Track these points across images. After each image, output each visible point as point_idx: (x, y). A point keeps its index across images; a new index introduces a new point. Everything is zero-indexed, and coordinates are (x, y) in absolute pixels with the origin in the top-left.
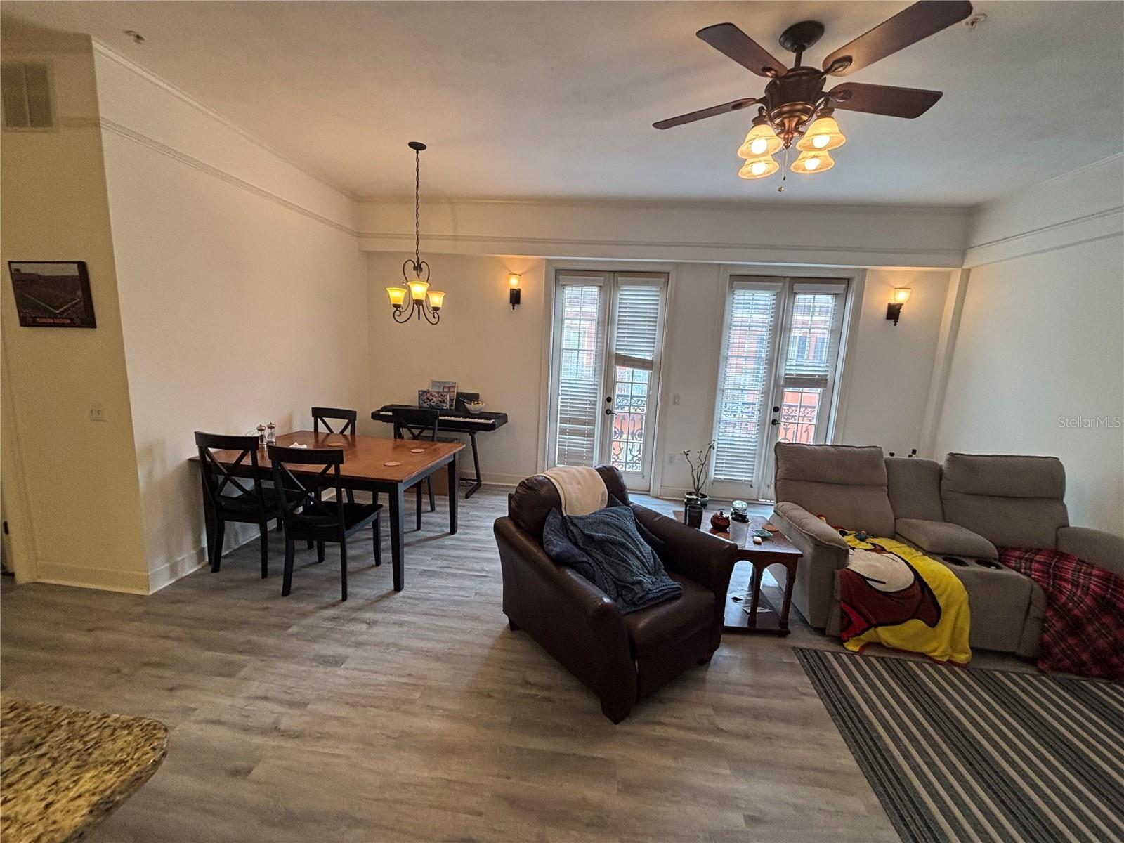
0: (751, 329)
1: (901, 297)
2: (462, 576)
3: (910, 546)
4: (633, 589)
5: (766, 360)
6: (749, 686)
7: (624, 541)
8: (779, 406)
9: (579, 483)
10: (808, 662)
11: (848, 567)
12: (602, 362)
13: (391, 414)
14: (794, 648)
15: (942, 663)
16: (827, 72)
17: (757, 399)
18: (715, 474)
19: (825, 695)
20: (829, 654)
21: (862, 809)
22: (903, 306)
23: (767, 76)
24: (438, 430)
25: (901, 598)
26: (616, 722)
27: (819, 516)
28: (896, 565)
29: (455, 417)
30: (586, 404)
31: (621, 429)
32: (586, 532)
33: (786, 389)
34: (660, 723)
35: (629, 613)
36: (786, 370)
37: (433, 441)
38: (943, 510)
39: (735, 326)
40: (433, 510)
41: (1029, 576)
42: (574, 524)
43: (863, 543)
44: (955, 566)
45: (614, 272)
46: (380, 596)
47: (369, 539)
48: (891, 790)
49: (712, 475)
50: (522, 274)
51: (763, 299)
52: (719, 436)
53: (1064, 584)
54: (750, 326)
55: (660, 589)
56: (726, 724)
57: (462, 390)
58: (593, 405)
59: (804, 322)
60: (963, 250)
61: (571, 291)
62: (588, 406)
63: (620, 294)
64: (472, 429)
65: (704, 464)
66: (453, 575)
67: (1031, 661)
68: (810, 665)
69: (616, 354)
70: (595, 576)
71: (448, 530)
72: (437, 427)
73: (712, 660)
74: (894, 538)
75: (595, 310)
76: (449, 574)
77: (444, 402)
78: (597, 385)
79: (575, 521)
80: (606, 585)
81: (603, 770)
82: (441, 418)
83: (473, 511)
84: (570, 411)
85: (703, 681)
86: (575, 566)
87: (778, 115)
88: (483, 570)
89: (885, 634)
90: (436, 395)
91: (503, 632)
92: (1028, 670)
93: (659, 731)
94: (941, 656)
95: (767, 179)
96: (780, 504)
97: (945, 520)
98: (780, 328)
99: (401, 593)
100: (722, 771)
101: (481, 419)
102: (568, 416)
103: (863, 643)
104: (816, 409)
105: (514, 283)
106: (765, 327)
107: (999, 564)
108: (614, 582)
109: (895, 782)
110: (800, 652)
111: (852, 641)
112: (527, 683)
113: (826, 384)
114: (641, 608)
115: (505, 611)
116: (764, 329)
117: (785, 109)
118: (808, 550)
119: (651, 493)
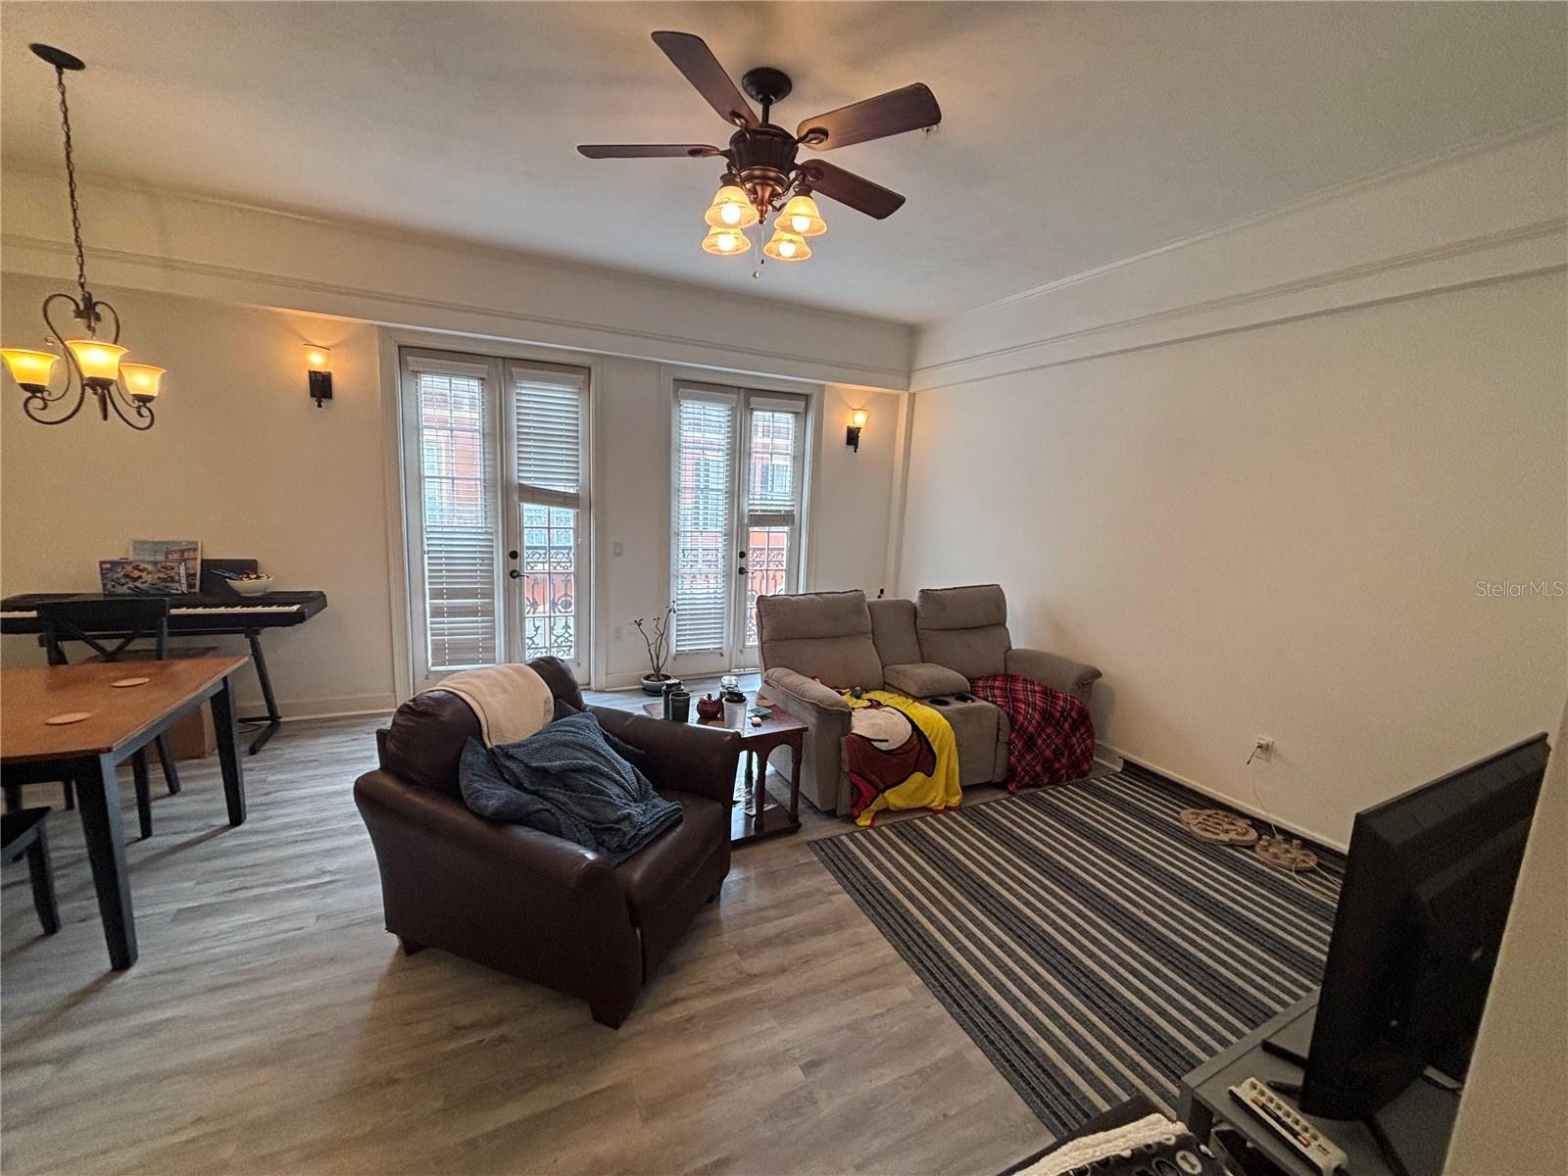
0: (706, 452)
1: (859, 420)
2: (278, 896)
3: (900, 695)
4: (619, 829)
5: (726, 492)
6: (773, 907)
7: (595, 764)
8: (745, 550)
9: (505, 691)
10: (826, 854)
11: (853, 731)
12: (496, 498)
13: (34, 614)
14: (808, 843)
15: (940, 812)
16: (802, 139)
17: (720, 543)
18: (677, 646)
19: (851, 887)
20: (844, 838)
21: (908, 996)
22: (861, 431)
23: (736, 124)
24: (171, 634)
25: (902, 754)
26: (616, 1026)
27: (813, 678)
28: (895, 718)
29: (205, 606)
30: (476, 564)
31: (534, 599)
32: (534, 765)
33: (751, 529)
34: (676, 1001)
35: (619, 865)
36: (750, 505)
37: (160, 658)
38: (921, 652)
39: (685, 448)
40: (174, 790)
41: (996, 703)
42: (510, 757)
43: (859, 701)
44: (940, 707)
45: (504, 358)
46: (76, 994)
47: (22, 882)
48: (928, 964)
49: (673, 649)
50: (333, 346)
51: (716, 413)
52: (678, 594)
53: (1019, 705)
54: (703, 449)
55: (656, 817)
56: (754, 965)
57: (215, 553)
58: (487, 565)
59: (764, 446)
60: (908, 372)
61: (431, 384)
62: (478, 567)
63: (517, 394)
64: (251, 626)
65: (663, 635)
66: (257, 899)
67: (1001, 786)
68: (829, 858)
69: (520, 484)
70: (560, 826)
71: (226, 820)
72: (166, 630)
73: (722, 892)
74: (884, 690)
75: (477, 416)
76: (248, 901)
77: (172, 580)
78: (491, 534)
79: (512, 751)
80: (577, 834)
81: (614, 1104)
82: (173, 611)
83: (273, 774)
84: (447, 577)
85: (718, 921)
86: (527, 820)
87: (750, 178)
88: (324, 873)
89: (894, 797)
90: (150, 568)
91: (393, 964)
92: (1001, 795)
93: (678, 1012)
94: (940, 805)
95: (736, 257)
96: (771, 671)
97: (924, 662)
98: (739, 451)
99: (133, 972)
100: (766, 1025)
101: (270, 605)
102: (445, 586)
103: (872, 814)
104: (785, 552)
105: (317, 361)
106: (722, 450)
107: (973, 697)
108: (588, 827)
109: (930, 953)
110: (815, 845)
111: (864, 814)
112: (459, 1030)
113: (793, 521)
114: (634, 851)
115: (390, 929)
116: (720, 454)
117: (757, 173)
118: (810, 720)
119: (593, 685)
